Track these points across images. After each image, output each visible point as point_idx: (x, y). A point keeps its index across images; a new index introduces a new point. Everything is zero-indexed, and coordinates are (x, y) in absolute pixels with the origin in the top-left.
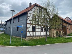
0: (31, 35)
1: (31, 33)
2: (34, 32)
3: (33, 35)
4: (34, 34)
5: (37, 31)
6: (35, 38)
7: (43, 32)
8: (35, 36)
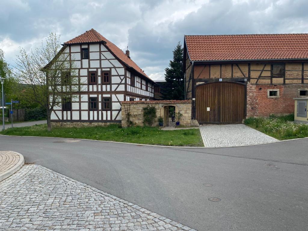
0: (61, 118)
1: (59, 114)
2: (67, 111)
3: (65, 119)
4: (67, 115)
5: (78, 109)
6: (69, 125)
7: (96, 112)
8: (72, 121)
